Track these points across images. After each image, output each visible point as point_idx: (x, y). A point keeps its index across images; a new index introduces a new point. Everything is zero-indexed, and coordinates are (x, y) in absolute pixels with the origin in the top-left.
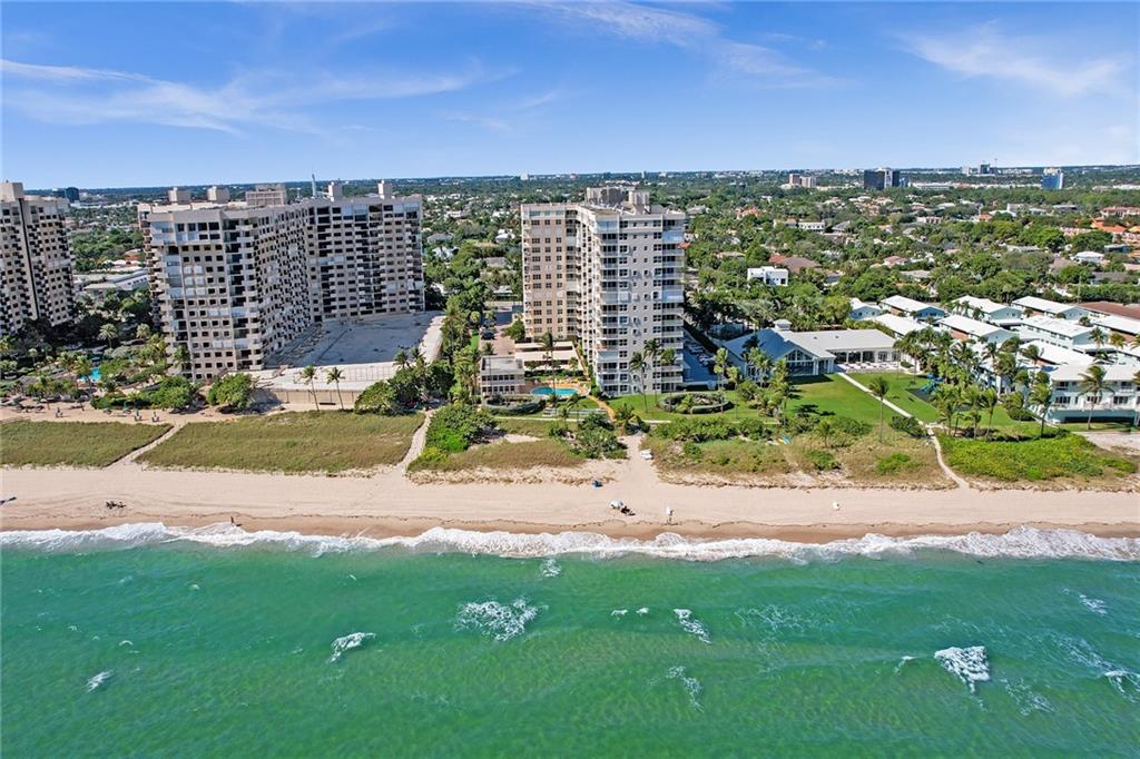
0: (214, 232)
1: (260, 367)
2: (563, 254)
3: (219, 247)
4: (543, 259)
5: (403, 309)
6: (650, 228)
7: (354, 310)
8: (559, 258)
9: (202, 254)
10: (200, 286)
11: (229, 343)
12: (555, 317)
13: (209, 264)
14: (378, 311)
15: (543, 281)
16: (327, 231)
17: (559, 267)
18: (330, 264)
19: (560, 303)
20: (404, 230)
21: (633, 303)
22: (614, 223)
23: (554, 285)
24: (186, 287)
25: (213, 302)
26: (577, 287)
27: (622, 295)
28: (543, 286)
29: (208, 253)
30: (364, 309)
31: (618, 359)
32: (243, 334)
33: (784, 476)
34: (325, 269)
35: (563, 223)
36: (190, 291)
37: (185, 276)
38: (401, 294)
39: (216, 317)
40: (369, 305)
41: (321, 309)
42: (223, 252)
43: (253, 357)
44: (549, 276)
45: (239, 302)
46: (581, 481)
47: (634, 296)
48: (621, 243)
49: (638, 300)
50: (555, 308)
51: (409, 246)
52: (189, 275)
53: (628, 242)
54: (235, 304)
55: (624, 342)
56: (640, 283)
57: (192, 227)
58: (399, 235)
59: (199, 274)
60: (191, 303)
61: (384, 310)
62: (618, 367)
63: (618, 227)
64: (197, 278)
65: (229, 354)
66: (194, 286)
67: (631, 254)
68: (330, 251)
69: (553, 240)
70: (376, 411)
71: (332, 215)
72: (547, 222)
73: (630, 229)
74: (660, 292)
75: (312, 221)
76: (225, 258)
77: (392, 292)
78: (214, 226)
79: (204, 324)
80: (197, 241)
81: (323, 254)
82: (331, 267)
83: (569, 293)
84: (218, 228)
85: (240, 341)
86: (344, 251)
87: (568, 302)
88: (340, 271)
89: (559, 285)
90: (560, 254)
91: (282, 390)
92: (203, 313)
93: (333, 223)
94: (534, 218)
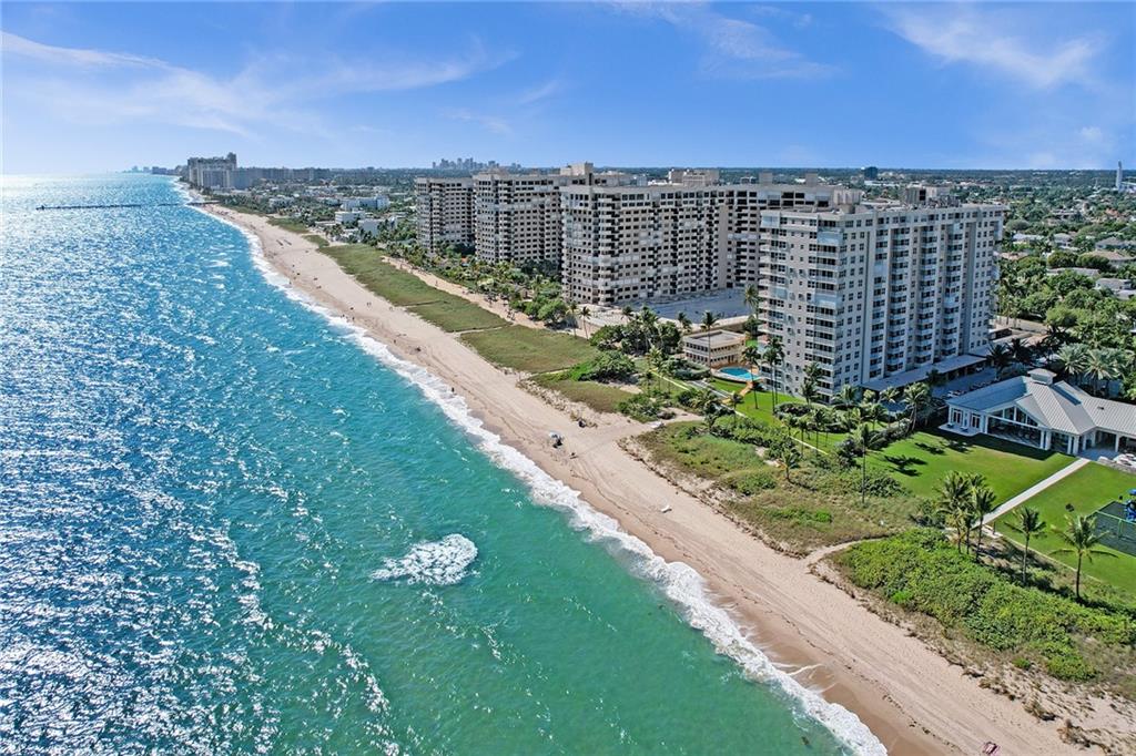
0: (587, 202)
3: (589, 213)
6: (807, 227)
9: (582, 216)
10: (580, 239)
11: (590, 282)
13: (585, 224)
16: (744, 211)
18: (743, 240)
21: (789, 301)
22: (775, 219)
24: (574, 238)
25: (584, 251)
27: (780, 290)
29: (585, 216)
32: (597, 277)
34: (739, 244)
36: (575, 242)
37: (574, 230)
39: (585, 262)
41: (734, 277)
42: (591, 217)
47: (790, 293)
48: (781, 238)
49: (793, 298)
52: (576, 230)
53: (788, 239)
54: (594, 255)
56: (796, 281)
57: (577, 197)
59: (580, 230)
60: (575, 250)
63: (778, 222)
64: (579, 233)
66: (577, 238)
67: (788, 251)
68: (745, 229)
71: (748, 198)
73: (789, 226)
74: (813, 294)
75: (732, 202)
79: (579, 266)
81: (739, 231)
82: (745, 243)
84: (589, 200)
85: (595, 282)
88: (753, 247)
92: (580, 258)
93: (749, 205)
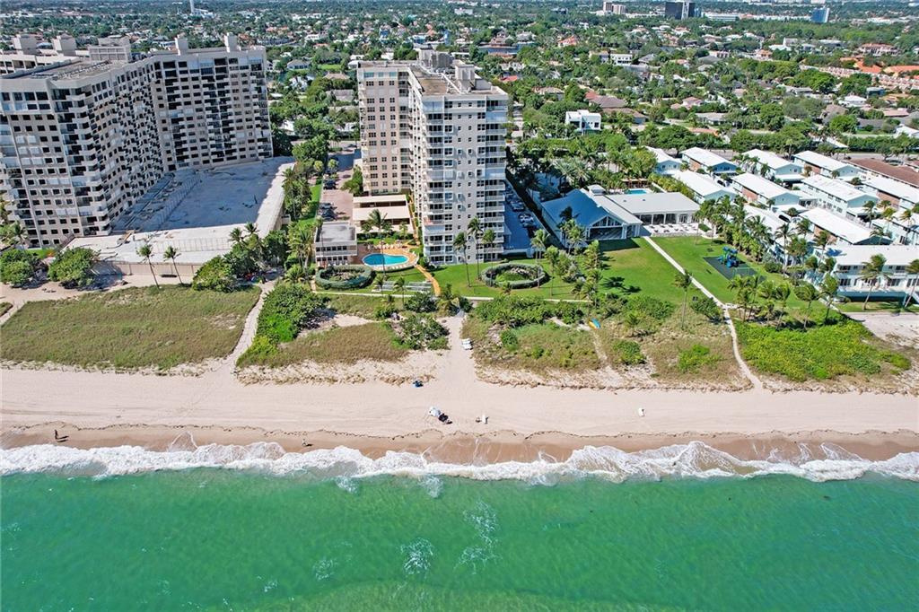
0: (43, 102)
1: (106, 233)
2: (397, 113)
3: (50, 117)
4: (378, 118)
5: (252, 156)
6: (475, 109)
7: (206, 158)
8: (393, 117)
9: (34, 124)
10: (36, 155)
11: (73, 211)
12: (390, 172)
13: (43, 134)
14: (228, 159)
15: (378, 139)
16: (175, 84)
17: (393, 126)
18: (180, 116)
19: (394, 159)
20: (249, 82)
21: (458, 180)
22: (439, 104)
23: (389, 143)
24: (21, 156)
25: (51, 171)
26: (409, 144)
27: (447, 172)
28: (379, 143)
29: (40, 123)
30: (215, 157)
31: (443, 233)
32: (87, 201)
33: (594, 373)
34: (175, 121)
35: (396, 84)
36: (26, 161)
37: (18, 145)
38: (250, 141)
39: (56, 186)
40: (220, 154)
41: (175, 158)
42: (56, 122)
43: (100, 224)
44: (383, 134)
45: (79, 171)
46: (403, 380)
47: (459, 173)
48: (446, 123)
49: (463, 177)
50: (389, 163)
51: (255, 97)
52: (22, 145)
53: (454, 122)
54: (75, 173)
55: (449, 217)
56: (464, 161)
57: (18, 97)
58: (245, 86)
59: (33, 144)
60: (28, 172)
61: (235, 158)
62: (444, 240)
63: (443, 107)
64: (31, 148)
65: (74, 221)
66: (29, 155)
67: (456, 133)
68: (179, 104)
69: (387, 101)
70: (212, 287)
71: (178, 69)
72: (381, 83)
73: (455, 109)
74: (483, 169)
75: (159, 75)
76: (59, 128)
77: (241, 141)
78: (42, 96)
79: (45, 192)
80: (26, 111)
81: (173, 107)
82: (181, 119)
83: (402, 150)
84: (47, 99)
85: (84, 209)
86: (193, 103)
87: (402, 159)
88: (190, 122)
89: (394, 143)
90: (393, 113)
91: (124, 263)
92: (42, 182)
93: (180, 76)
94: (369, 79)
